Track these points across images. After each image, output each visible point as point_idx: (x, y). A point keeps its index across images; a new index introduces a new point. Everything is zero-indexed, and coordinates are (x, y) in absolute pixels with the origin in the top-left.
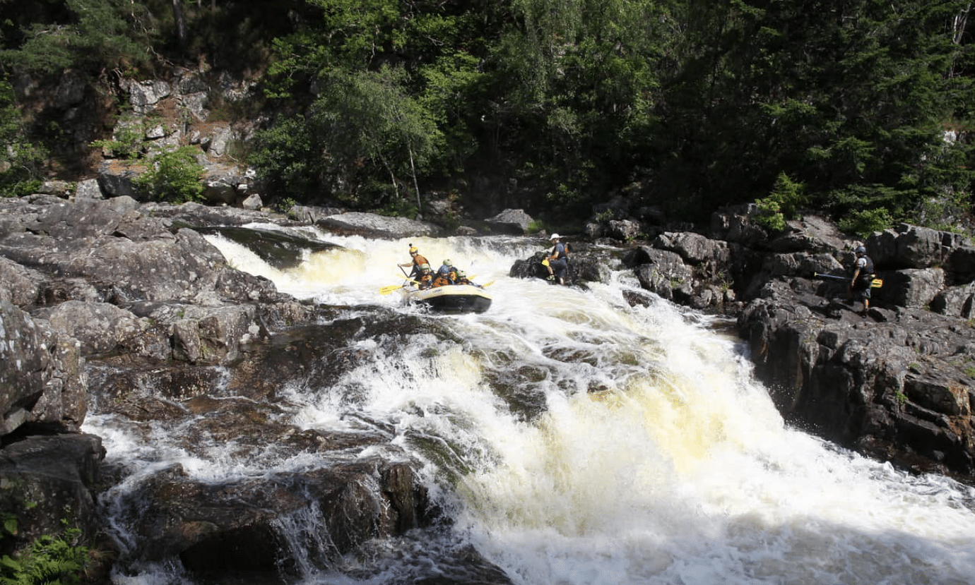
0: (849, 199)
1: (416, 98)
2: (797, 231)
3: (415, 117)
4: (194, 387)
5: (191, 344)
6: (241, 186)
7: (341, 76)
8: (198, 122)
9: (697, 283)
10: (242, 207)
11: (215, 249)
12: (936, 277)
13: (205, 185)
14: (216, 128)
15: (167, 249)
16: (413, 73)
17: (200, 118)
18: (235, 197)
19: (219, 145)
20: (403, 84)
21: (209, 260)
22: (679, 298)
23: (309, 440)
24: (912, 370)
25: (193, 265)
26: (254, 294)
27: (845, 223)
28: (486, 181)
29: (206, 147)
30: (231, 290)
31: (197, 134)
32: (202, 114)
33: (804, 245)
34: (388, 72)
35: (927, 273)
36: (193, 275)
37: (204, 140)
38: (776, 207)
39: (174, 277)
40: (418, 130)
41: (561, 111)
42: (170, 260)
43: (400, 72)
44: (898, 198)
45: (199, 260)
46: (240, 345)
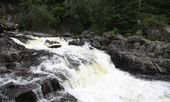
0: (125, 31)
1: (49, 12)
2: (116, 37)
3: (49, 15)
4: (12, 67)
5: (10, 58)
6: (15, 27)
7: (34, 7)
8: (4, 14)
9: (101, 45)
10: (15, 31)
11: (12, 40)
12: (138, 44)
13: (7, 27)
14: (8, 16)
15: (3, 40)
16: (48, 7)
17: (5, 13)
18: (14, 29)
19: (9, 19)
20: (47, 9)
21: (12, 42)
22: (98, 48)
23: (37, 75)
24: (136, 59)
25: (9, 43)
26: (21, 48)
27: (124, 35)
28: (63, 27)
29: (6, 19)
30: (17, 48)
31: (4, 17)
32: (5, 12)
33: (118, 39)
34: (44, 6)
35: (137, 44)
36: (9, 45)
37: (6, 18)
38: (113, 33)
39: (5, 45)
40: (50, 18)
41: (76, 15)
42: (4, 42)
43: (46, 6)
44: (133, 31)
45: (10, 42)
46: (20, 58)
